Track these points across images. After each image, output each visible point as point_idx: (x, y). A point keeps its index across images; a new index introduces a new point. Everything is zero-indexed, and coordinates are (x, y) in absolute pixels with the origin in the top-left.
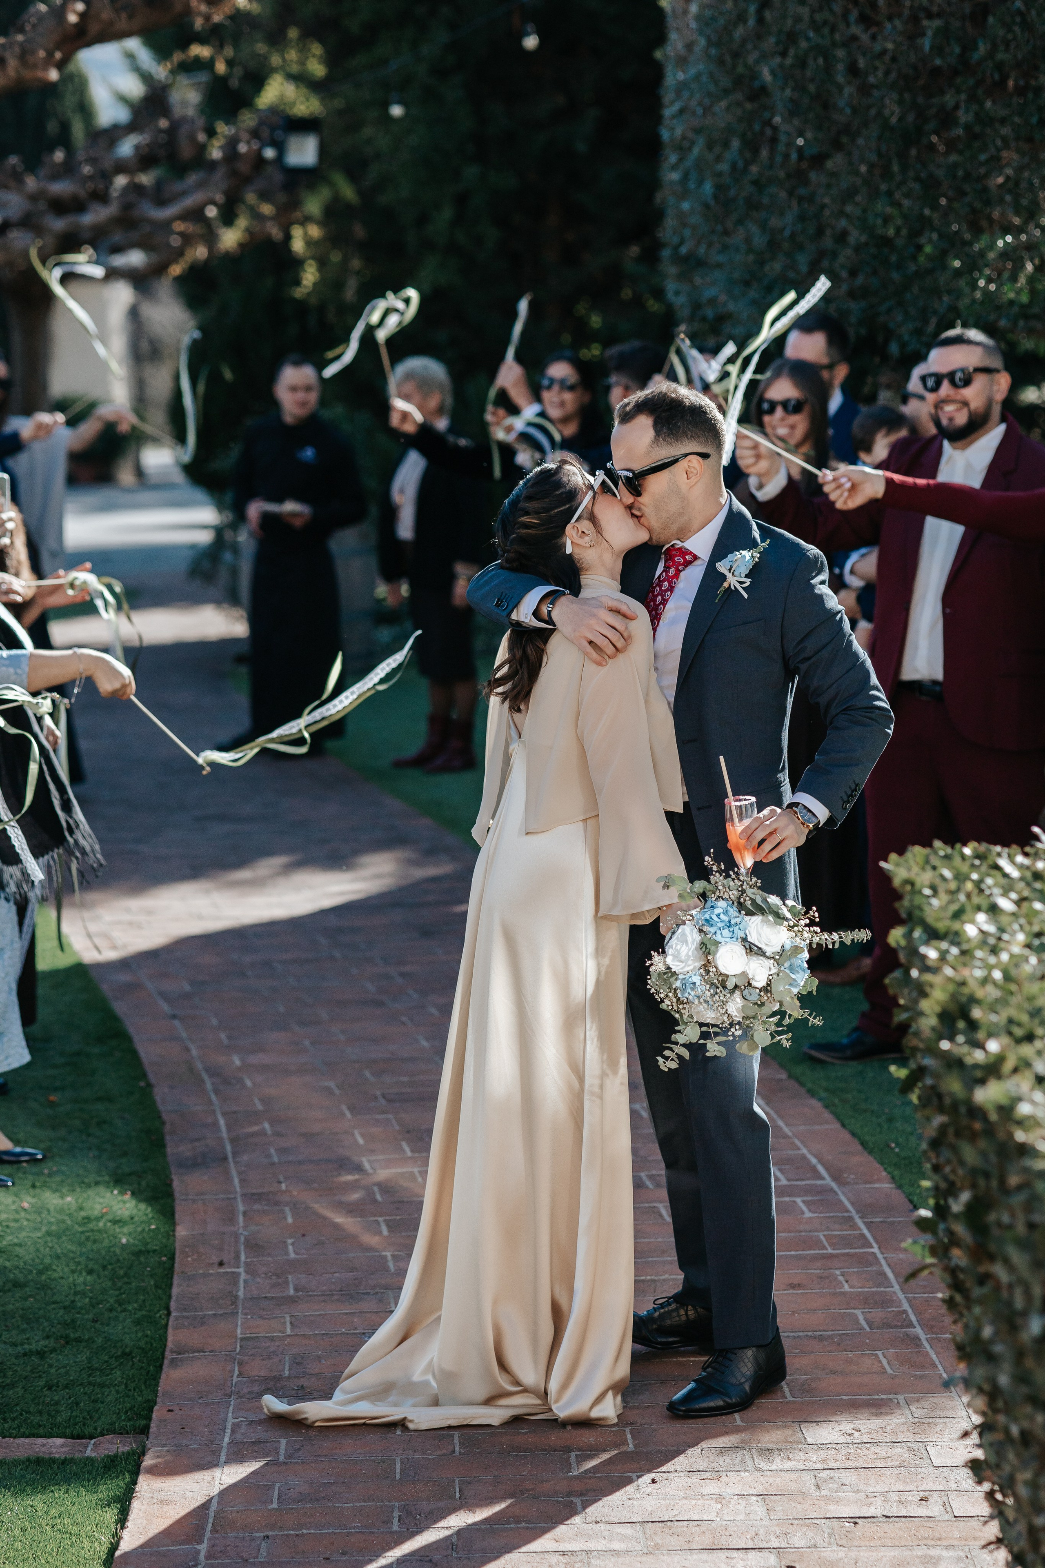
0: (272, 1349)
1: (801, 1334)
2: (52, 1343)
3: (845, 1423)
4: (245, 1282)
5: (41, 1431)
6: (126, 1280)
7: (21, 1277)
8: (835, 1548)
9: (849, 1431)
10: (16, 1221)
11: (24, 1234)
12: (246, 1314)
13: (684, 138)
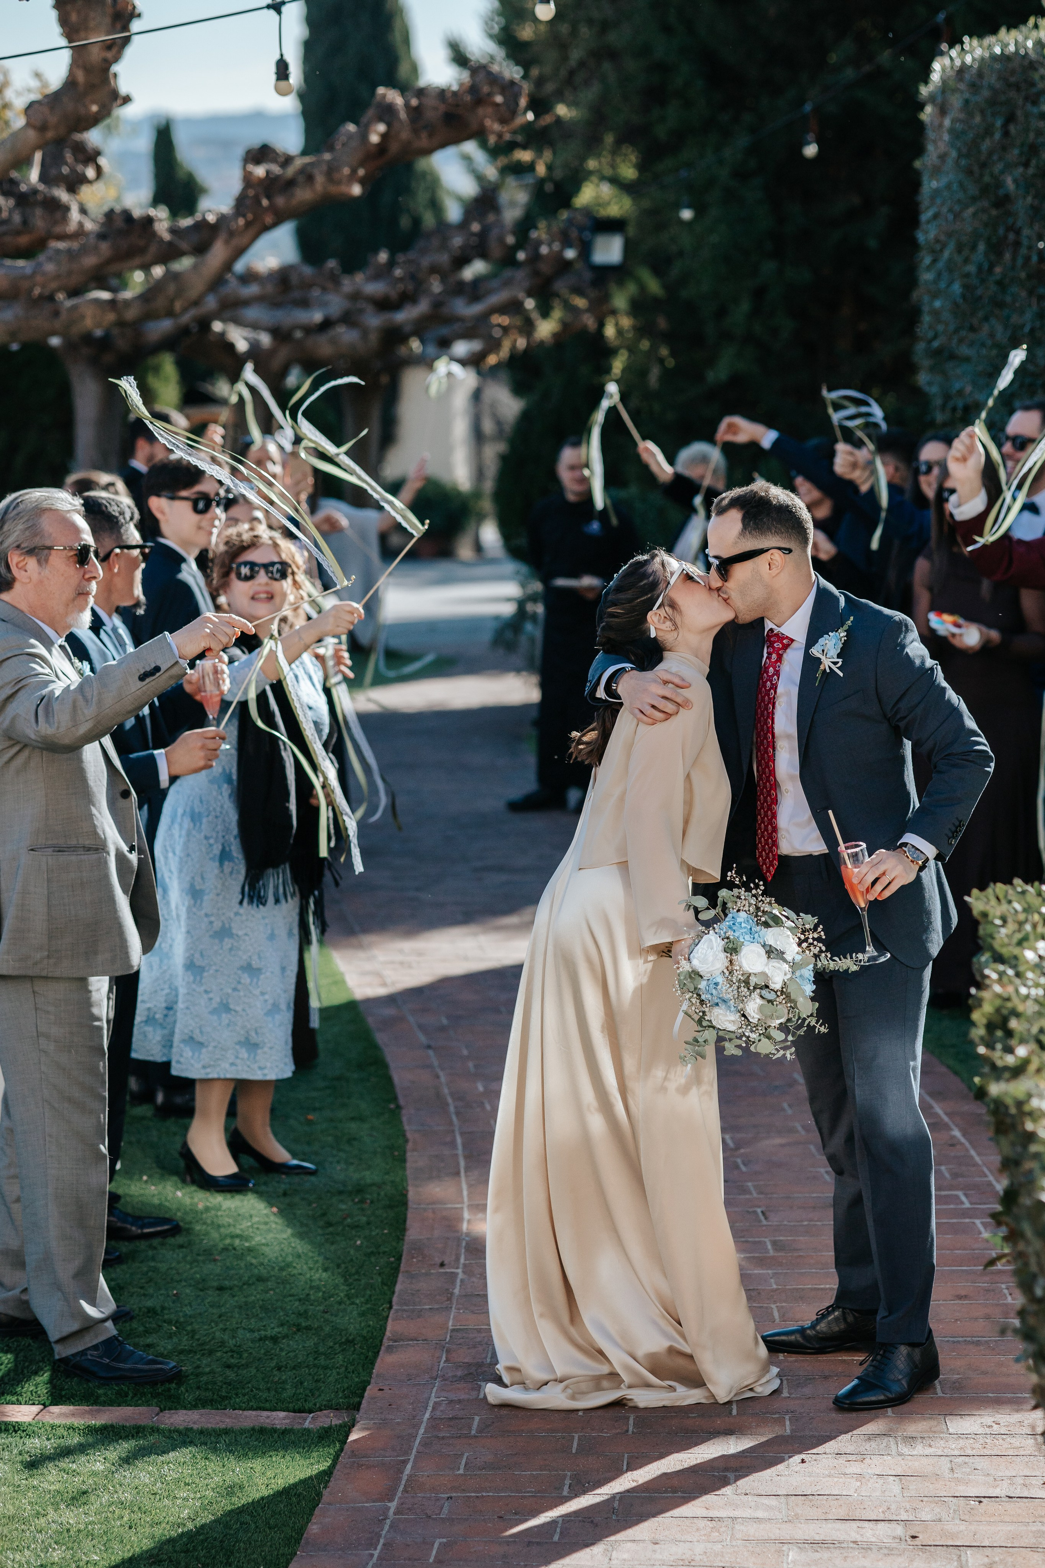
0: (478, 1339)
1: (961, 1339)
2: (285, 1330)
3: (986, 1417)
4: (462, 1281)
5: (267, 1405)
6: (356, 1277)
7: (264, 1272)
8: (957, 1521)
9: (989, 1424)
10: (266, 1223)
11: (271, 1235)
12: (459, 1309)
13: (937, 241)
